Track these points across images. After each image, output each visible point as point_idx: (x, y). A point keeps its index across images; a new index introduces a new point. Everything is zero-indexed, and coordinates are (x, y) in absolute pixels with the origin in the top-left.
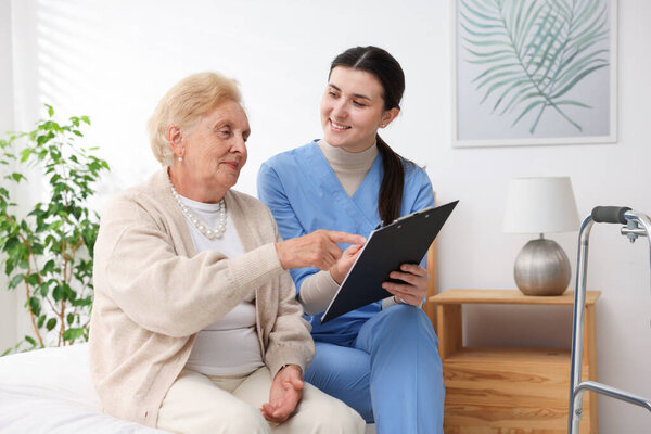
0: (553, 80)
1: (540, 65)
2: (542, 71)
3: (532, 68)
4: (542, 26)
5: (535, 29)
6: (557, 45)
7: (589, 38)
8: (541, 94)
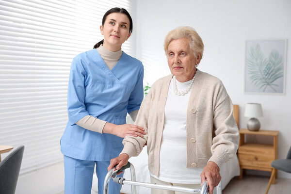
0: (269, 79)
1: (266, 75)
2: (267, 77)
3: (264, 76)
4: (267, 66)
5: (265, 66)
6: (271, 71)
7: (279, 69)
8: (266, 82)
